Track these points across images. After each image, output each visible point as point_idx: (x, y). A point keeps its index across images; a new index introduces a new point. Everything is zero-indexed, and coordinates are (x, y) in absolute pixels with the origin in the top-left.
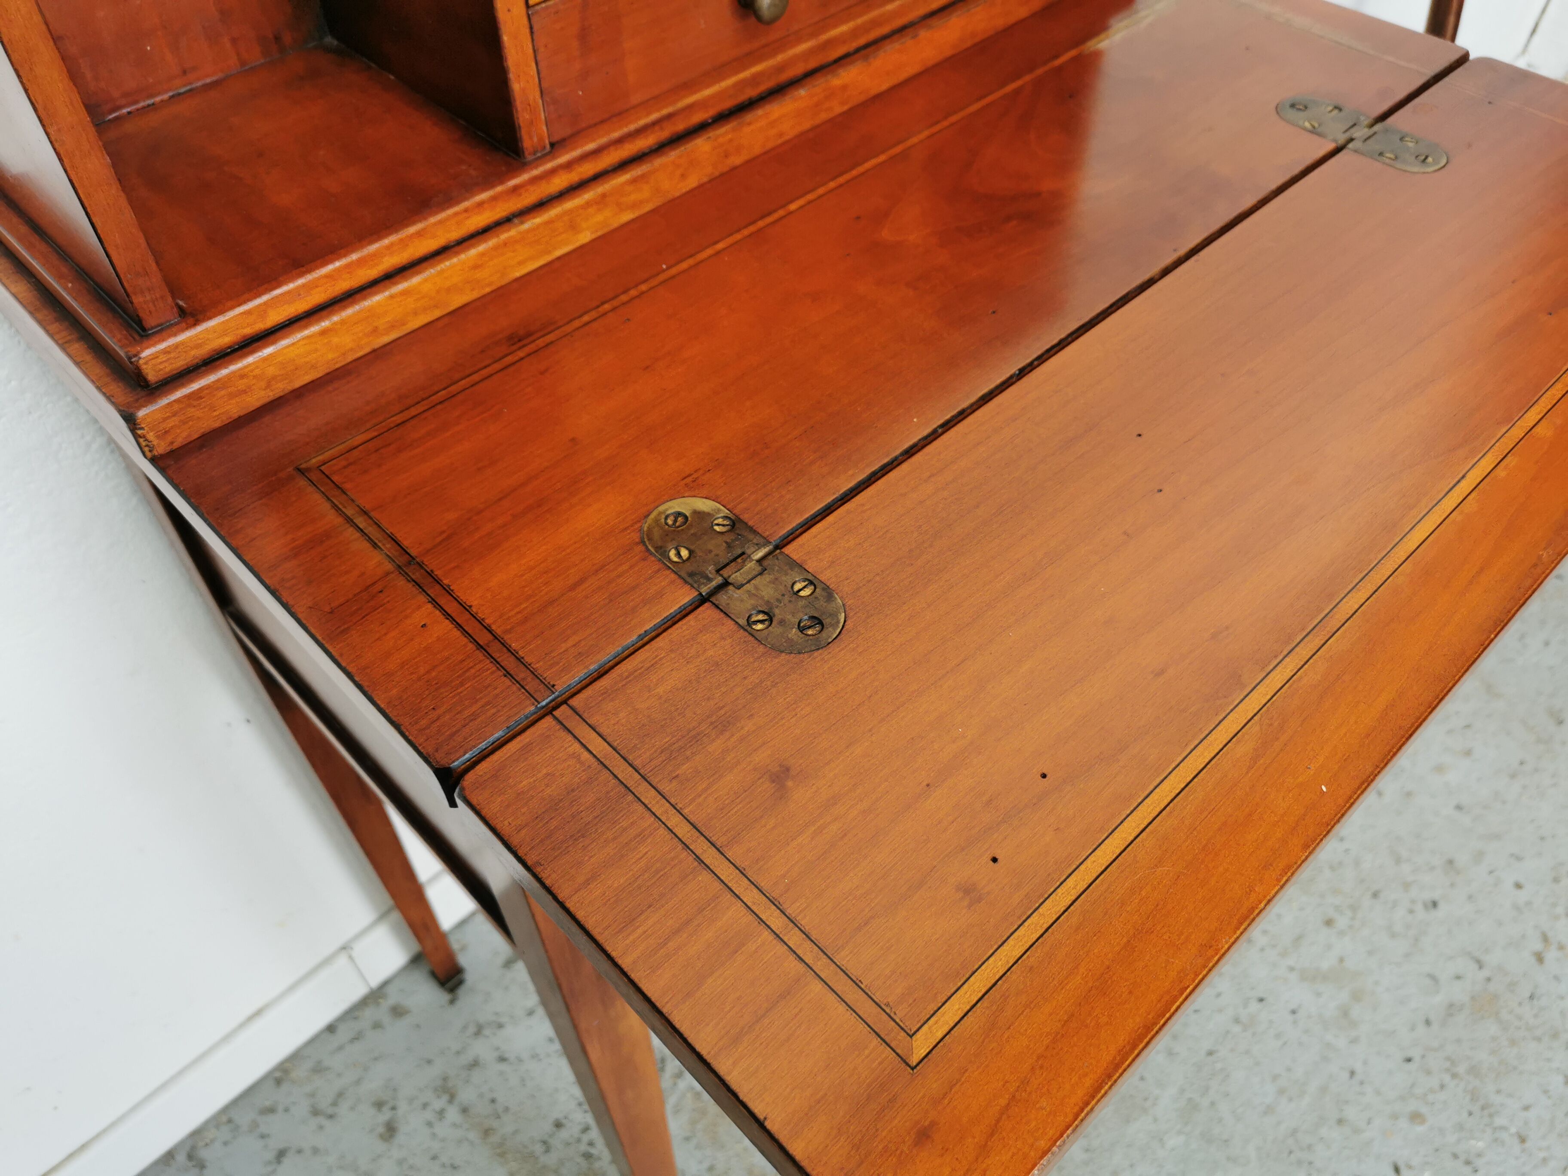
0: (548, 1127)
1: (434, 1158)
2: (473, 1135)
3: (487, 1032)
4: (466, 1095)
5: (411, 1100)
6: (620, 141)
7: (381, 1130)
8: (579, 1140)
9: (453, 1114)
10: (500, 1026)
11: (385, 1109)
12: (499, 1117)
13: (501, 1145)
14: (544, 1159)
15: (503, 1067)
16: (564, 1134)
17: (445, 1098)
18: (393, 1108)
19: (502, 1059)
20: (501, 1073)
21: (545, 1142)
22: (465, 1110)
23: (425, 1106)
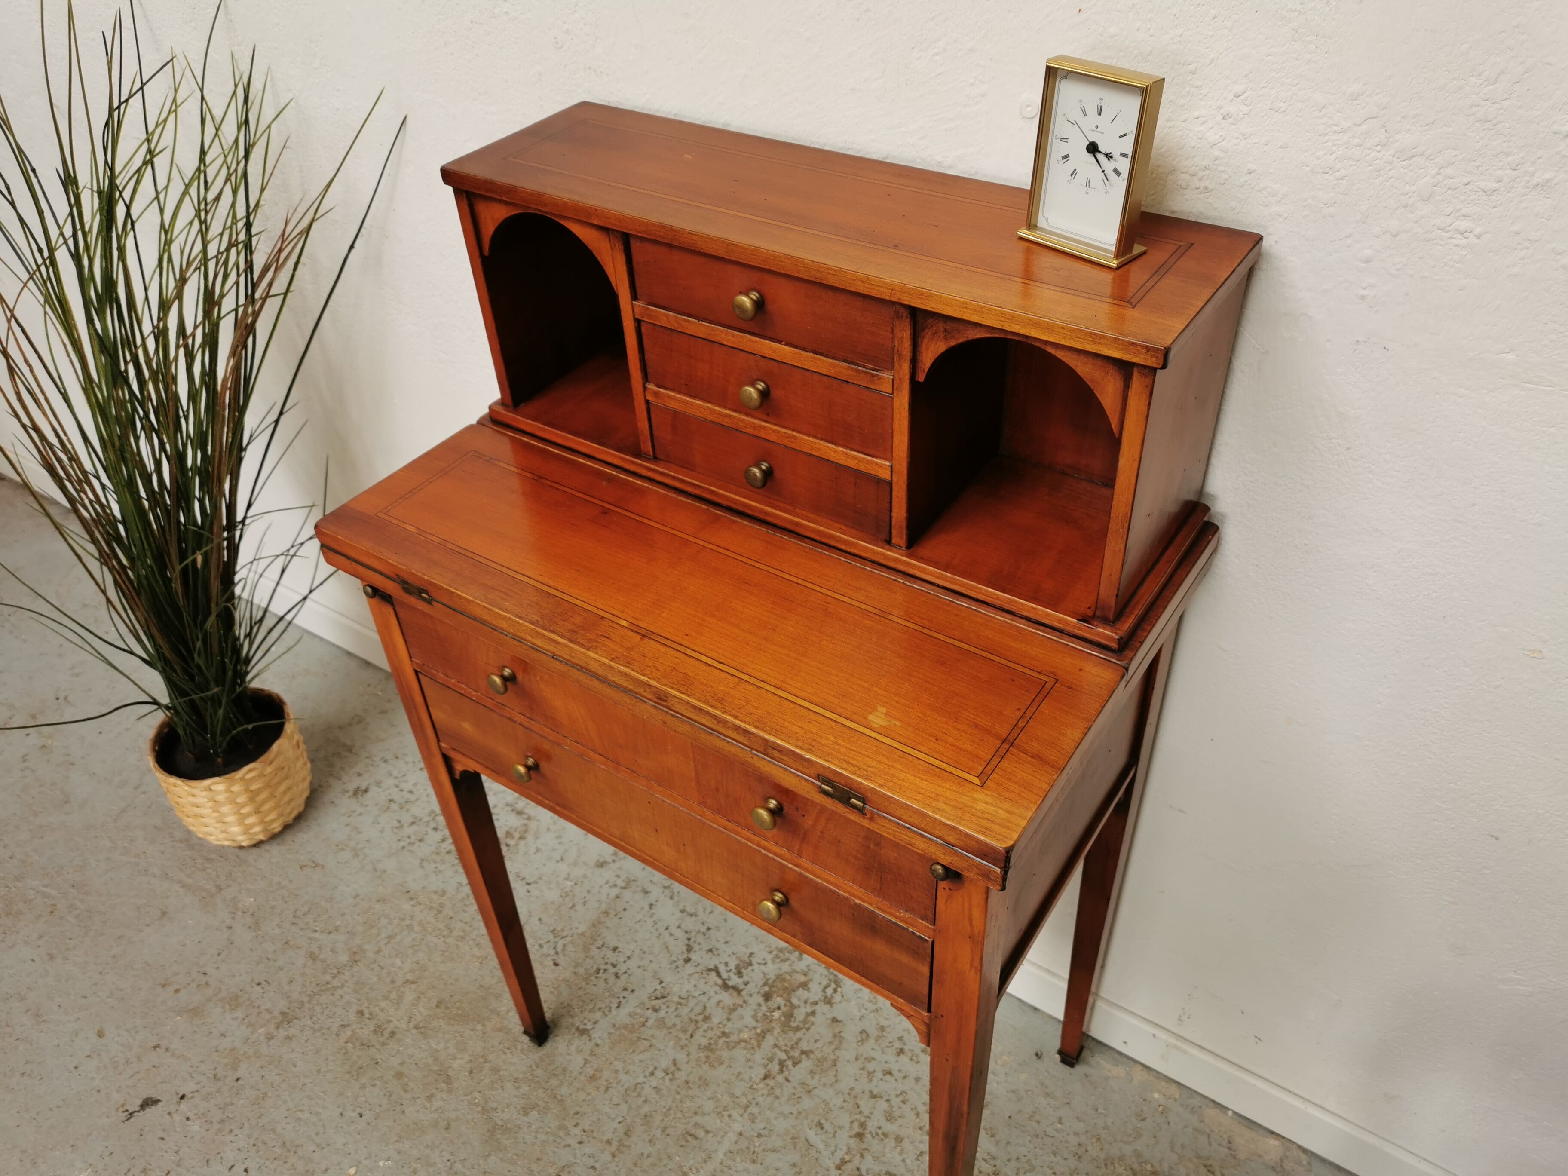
0: (613, 944)
1: (589, 891)
2: (604, 907)
3: (667, 892)
4: (627, 895)
5: (620, 869)
6: (674, 478)
7: (602, 860)
8: (606, 963)
9: (615, 892)
10: (671, 898)
11: (614, 858)
12: (615, 916)
13: (599, 922)
14: (593, 947)
15: (647, 908)
16: (610, 954)
17: (623, 885)
18: (614, 861)
19: (651, 905)
20: (642, 909)
21: (603, 946)
22: (617, 897)
23: (618, 876)
